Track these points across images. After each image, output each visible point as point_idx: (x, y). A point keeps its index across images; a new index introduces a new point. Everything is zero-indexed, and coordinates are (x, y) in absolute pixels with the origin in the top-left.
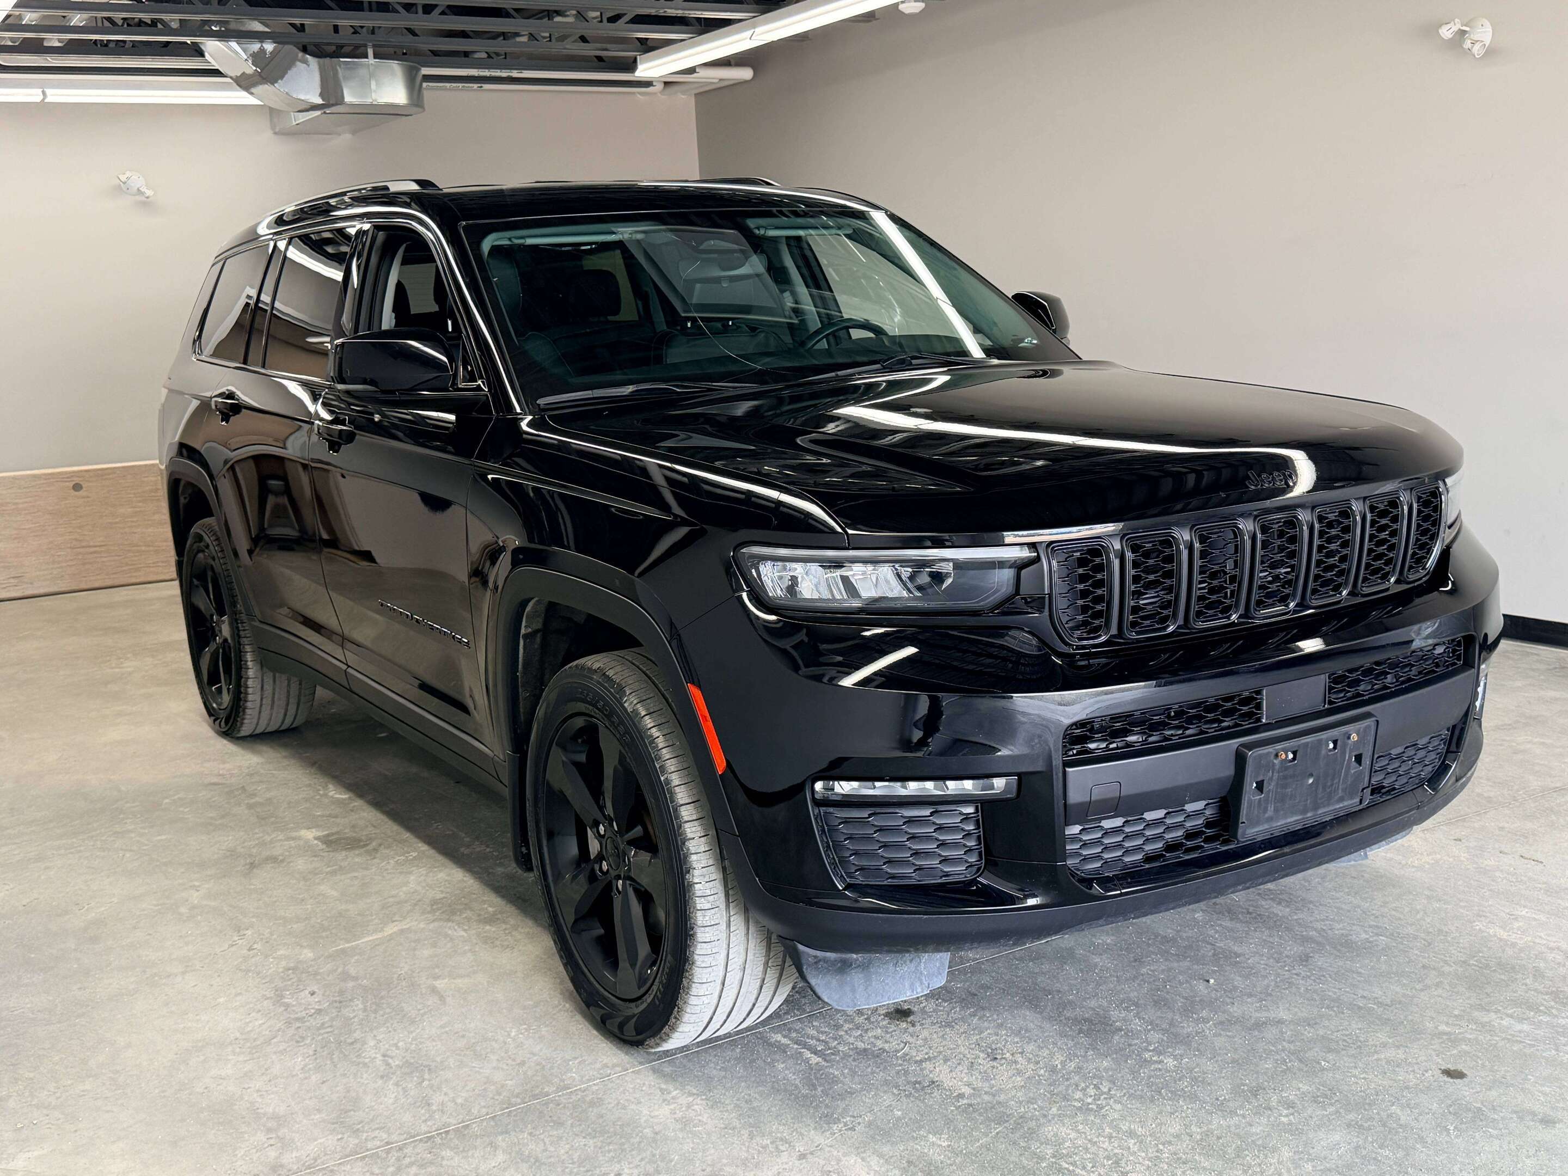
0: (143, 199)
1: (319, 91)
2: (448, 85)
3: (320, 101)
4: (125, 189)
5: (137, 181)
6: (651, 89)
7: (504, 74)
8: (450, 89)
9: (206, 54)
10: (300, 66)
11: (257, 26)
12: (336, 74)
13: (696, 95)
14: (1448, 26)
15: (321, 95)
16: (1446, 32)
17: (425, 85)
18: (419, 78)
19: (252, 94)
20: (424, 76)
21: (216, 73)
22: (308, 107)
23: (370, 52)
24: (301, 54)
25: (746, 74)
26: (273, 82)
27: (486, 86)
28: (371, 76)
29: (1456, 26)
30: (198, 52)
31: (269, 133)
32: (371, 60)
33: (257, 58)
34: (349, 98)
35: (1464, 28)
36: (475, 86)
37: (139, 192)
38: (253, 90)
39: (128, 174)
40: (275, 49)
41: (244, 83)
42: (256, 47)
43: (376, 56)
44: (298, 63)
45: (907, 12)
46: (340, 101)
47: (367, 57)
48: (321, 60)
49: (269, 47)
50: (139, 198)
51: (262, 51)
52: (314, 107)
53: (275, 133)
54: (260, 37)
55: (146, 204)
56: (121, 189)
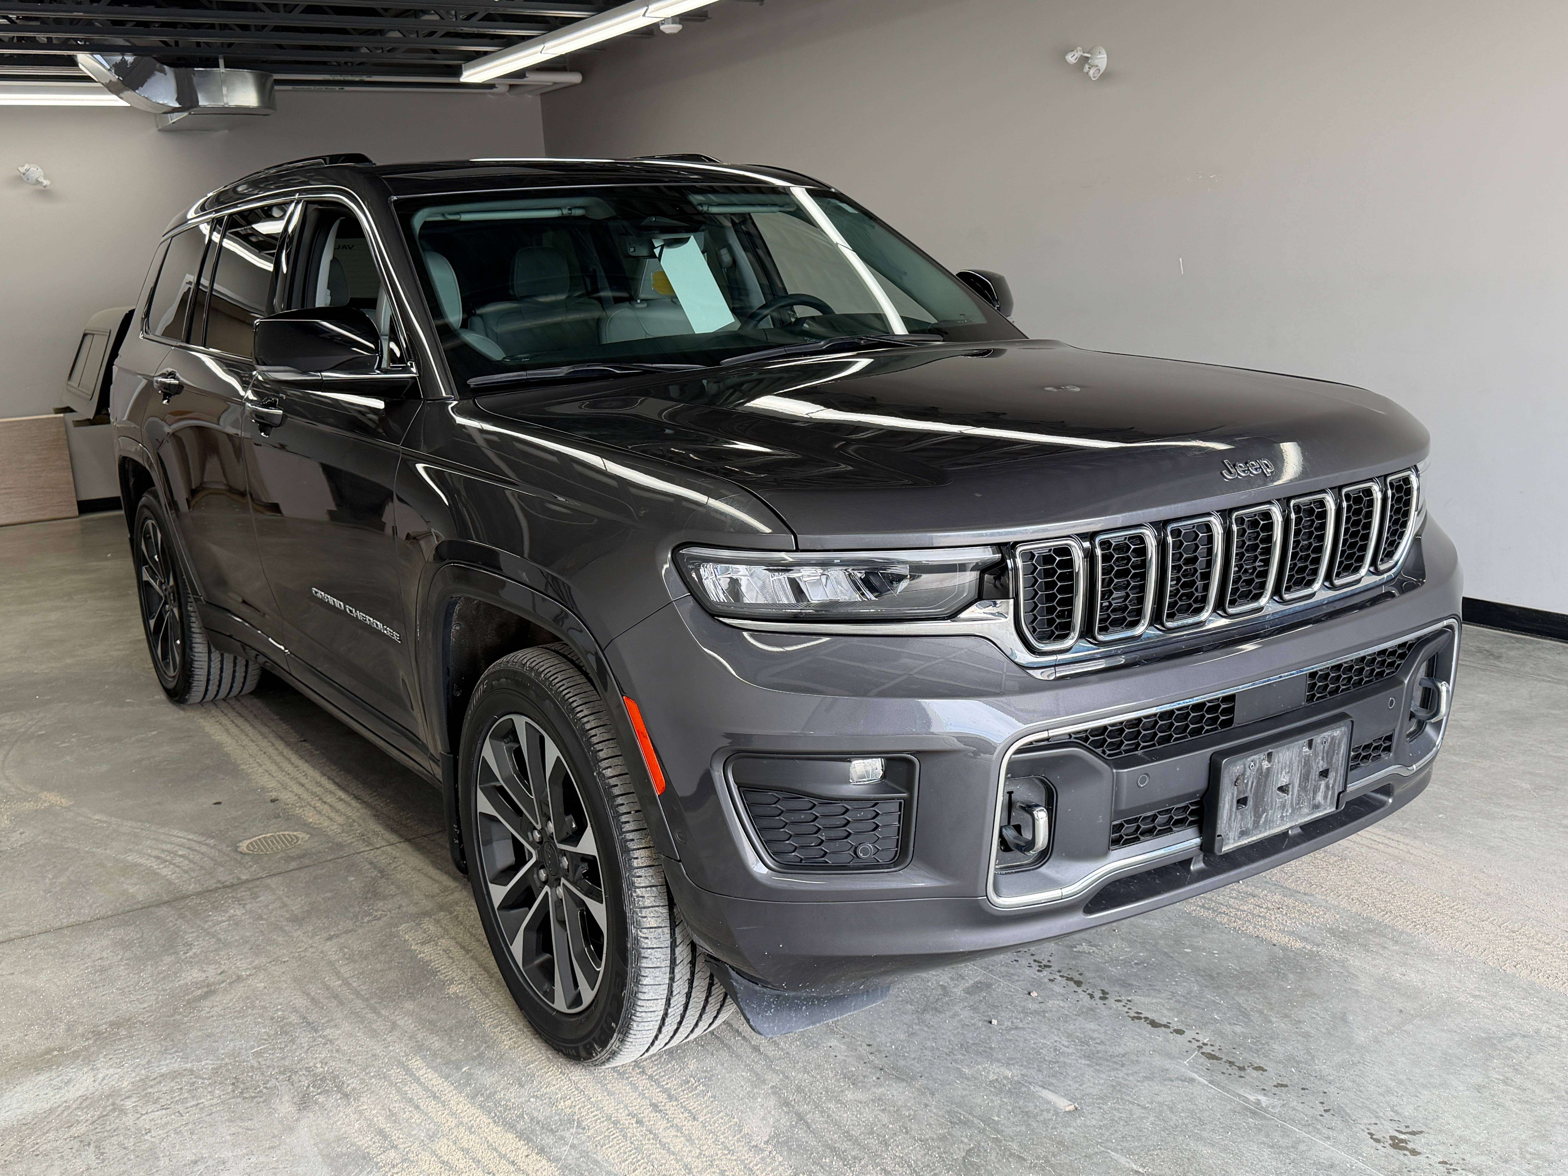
0: (42, 188)
1: (176, 96)
2: (312, 87)
3: (177, 105)
4: (25, 179)
5: (36, 172)
6: (494, 90)
7: (357, 79)
8: (314, 91)
9: (80, 65)
10: (158, 75)
11: (120, 41)
12: (190, 81)
13: (541, 94)
14: (1072, 54)
15: (178, 100)
16: (1071, 58)
17: (276, 88)
18: (269, 84)
19: (121, 98)
20: (275, 80)
21: (87, 79)
22: (170, 109)
23: (221, 62)
24: (158, 65)
25: (575, 78)
26: (134, 89)
27: (347, 88)
28: (224, 82)
29: (1078, 54)
30: (72, 62)
31: (154, 131)
32: (222, 69)
33: (119, 68)
34: (203, 102)
35: (1086, 55)
36: (337, 88)
37: (38, 182)
38: (122, 95)
39: (27, 166)
40: (135, 60)
41: (112, 88)
42: (118, 58)
43: (226, 66)
44: (157, 73)
45: (667, 32)
46: (195, 103)
47: (218, 67)
48: (178, 70)
49: (130, 59)
50: (39, 187)
51: (124, 62)
52: (174, 110)
53: (159, 130)
54: (122, 50)
55: (44, 193)
56: (21, 179)
